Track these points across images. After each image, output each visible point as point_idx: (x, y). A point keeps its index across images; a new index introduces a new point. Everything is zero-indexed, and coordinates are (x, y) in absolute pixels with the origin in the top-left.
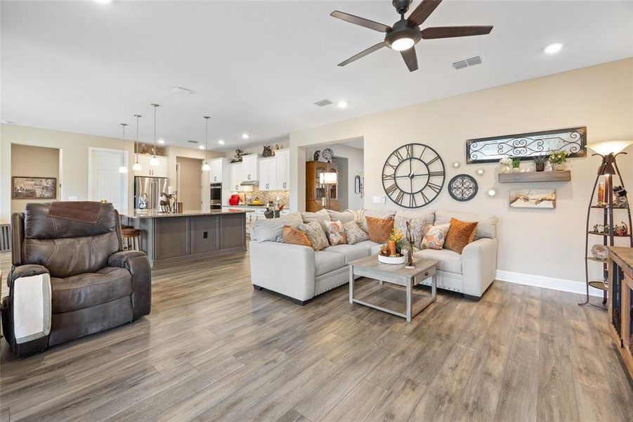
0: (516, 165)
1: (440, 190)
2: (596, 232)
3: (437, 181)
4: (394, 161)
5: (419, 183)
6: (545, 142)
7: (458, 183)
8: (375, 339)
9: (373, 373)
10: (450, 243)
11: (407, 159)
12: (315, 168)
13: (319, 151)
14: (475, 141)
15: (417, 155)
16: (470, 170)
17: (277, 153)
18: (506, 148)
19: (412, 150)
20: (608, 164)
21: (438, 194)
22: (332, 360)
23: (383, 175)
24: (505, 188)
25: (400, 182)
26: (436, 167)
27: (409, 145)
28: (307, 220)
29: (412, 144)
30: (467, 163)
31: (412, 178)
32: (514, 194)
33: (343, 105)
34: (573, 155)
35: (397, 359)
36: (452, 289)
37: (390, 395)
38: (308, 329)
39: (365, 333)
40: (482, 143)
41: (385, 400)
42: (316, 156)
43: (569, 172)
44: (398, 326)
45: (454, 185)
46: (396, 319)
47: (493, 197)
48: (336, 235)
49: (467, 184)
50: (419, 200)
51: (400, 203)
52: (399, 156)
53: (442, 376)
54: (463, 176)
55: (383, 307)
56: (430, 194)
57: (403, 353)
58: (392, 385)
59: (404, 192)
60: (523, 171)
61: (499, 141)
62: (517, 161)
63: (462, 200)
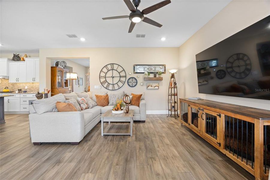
0: (149, 75)
1: (124, 83)
2: (170, 95)
3: (123, 79)
4: (105, 70)
5: (116, 80)
6: (156, 68)
7: (131, 80)
8: (126, 148)
9: (138, 162)
10: (133, 103)
11: (111, 70)
12: (57, 71)
13: (59, 62)
14: (137, 65)
15: (115, 68)
16: (135, 76)
17: (26, 59)
18: (146, 69)
19: (113, 66)
20: (173, 76)
21: (124, 84)
22: (117, 165)
23: (100, 76)
24: (146, 82)
25: (108, 79)
26: (123, 74)
27: (112, 64)
28: (67, 98)
29: (113, 64)
30: (134, 73)
31: (113, 78)
32: (148, 84)
33: (83, 39)
34: (163, 73)
35: (140, 152)
36: (136, 120)
37: (151, 167)
38: (92, 155)
39: (120, 146)
40: (139, 66)
41: (151, 170)
42: (57, 64)
43: (162, 78)
44: (130, 139)
45: (129, 81)
46: (126, 136)
47: (142, 85)
48: (84, 105)
49: (134, 81)
50: (116, 87)
51: (108, 88)
52: (107, 68)
53: (158, 151)
54: (132, 78)
55: (119, 133)
56: (120, 84)
57: (140, 149)
58: (148, 163)
59: (110, 84)
60: (151, 77)
61: (144, 66)
62: (149, 73)
63: (132, 87)
